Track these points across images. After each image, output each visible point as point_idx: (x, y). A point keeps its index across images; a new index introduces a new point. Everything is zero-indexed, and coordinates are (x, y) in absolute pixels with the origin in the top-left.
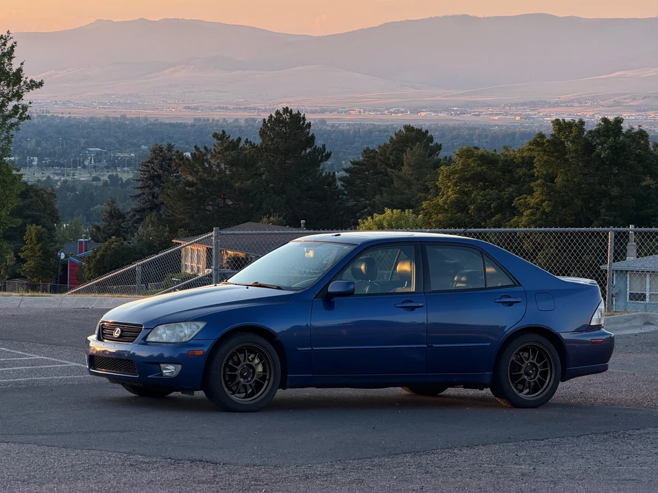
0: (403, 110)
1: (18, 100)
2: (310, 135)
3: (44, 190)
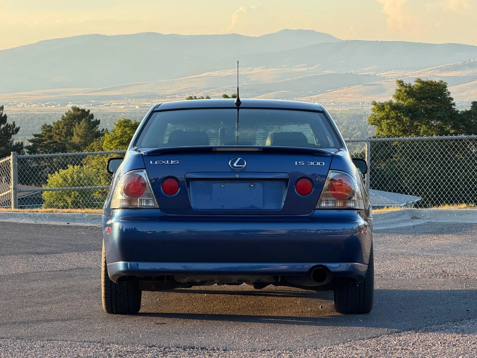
0: (55, 103)
2: (3, 115)
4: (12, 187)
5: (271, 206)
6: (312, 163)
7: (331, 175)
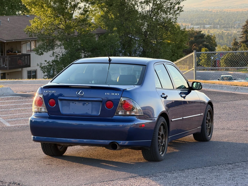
1: (179, 5)
3: (211, 36)
4: (194, 66)
5: (94, 113)
6: (113, 94)
7: (123, 99)
